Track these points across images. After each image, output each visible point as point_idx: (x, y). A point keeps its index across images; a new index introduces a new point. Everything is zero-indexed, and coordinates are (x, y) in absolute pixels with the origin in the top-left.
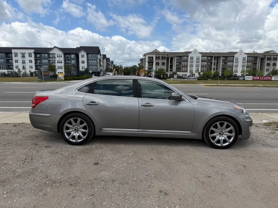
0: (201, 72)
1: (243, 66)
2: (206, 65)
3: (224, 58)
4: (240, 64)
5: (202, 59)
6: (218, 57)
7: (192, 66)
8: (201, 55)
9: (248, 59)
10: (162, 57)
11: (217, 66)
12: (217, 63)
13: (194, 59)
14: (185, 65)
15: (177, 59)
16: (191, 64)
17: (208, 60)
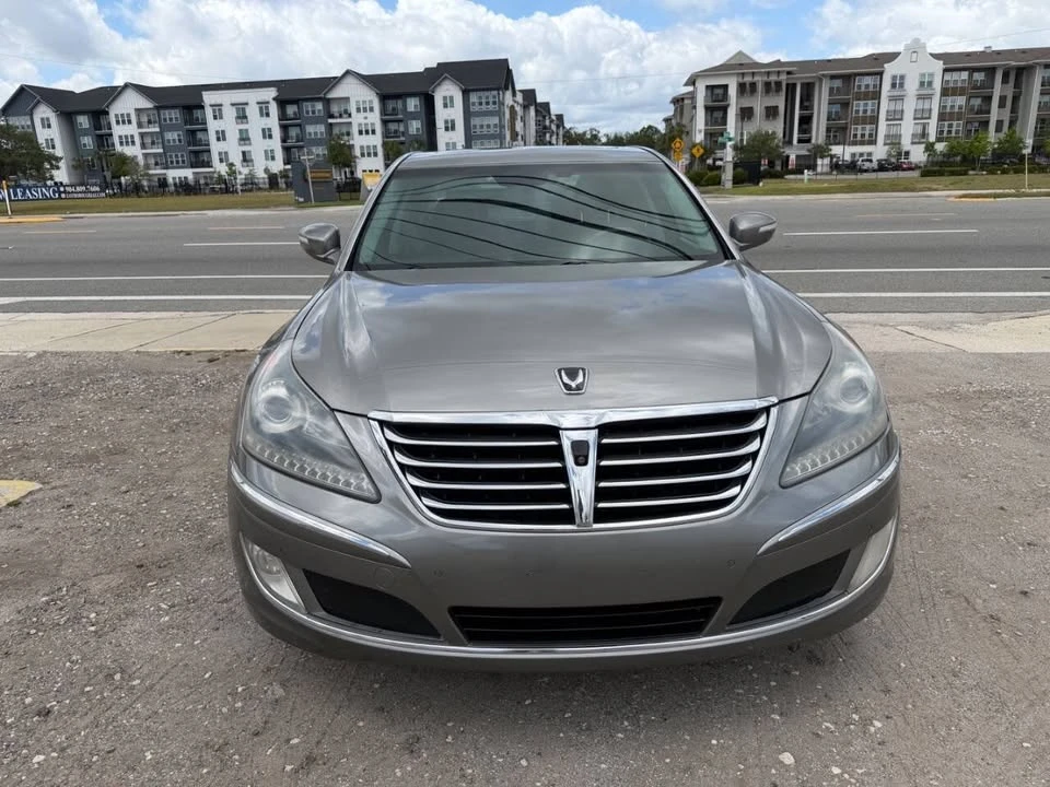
0: (939, 140)
2: (960, 107)
5: (947, 82)
6: (1020, 71)
7: (896, 116)
8: (939, 66)
10: (767, 85)
11: (1014, 110)
12: (1016, 99)
13: (906, 86)
14: (865, 111)
15: (831, 89)
16: (892, 108)
17: (975, 88)
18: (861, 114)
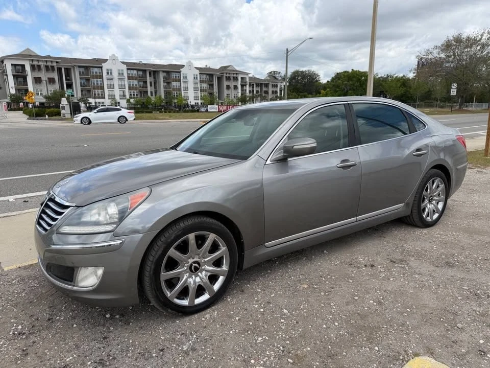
0: (131, 98)
1: (195, 89)
2: (136, 85)
3: (165, 74)
4: (191, 86)
5: (129, 74)
6: (155, 72)
7: (111, 87)
8: (124, 67)
9: (201, 78)
10: (47, 67)
11: (155, 88)
12: (155, 83)
13: (113, 74)
14: (97, 84)
15: (80, 72)
16: (109, 83)
17: (139, 77)
18: (96, 84)
